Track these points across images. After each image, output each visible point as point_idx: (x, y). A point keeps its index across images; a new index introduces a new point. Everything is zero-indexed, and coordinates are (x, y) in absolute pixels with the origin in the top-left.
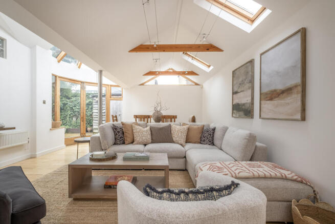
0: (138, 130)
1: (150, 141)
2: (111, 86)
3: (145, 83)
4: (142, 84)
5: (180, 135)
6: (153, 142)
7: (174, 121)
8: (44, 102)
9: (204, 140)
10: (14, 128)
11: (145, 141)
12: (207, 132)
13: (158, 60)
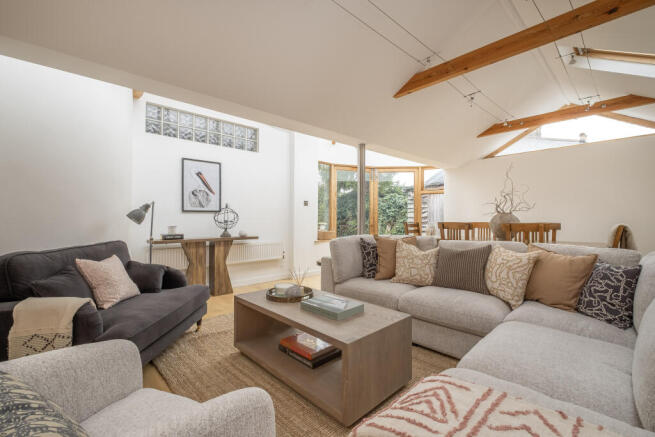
0: (405, 253)
1: (430, 279)
2: (423, 168)
3: (497, 152)
4: (491, 156)
5: (504, 275)
6: (438, 282)
7: (554, 240)
8: (306, 203)
9: (590, 304)
10: (256, 238)
11: (418, 277)
12: (605, 277)
13: (476, 97)
